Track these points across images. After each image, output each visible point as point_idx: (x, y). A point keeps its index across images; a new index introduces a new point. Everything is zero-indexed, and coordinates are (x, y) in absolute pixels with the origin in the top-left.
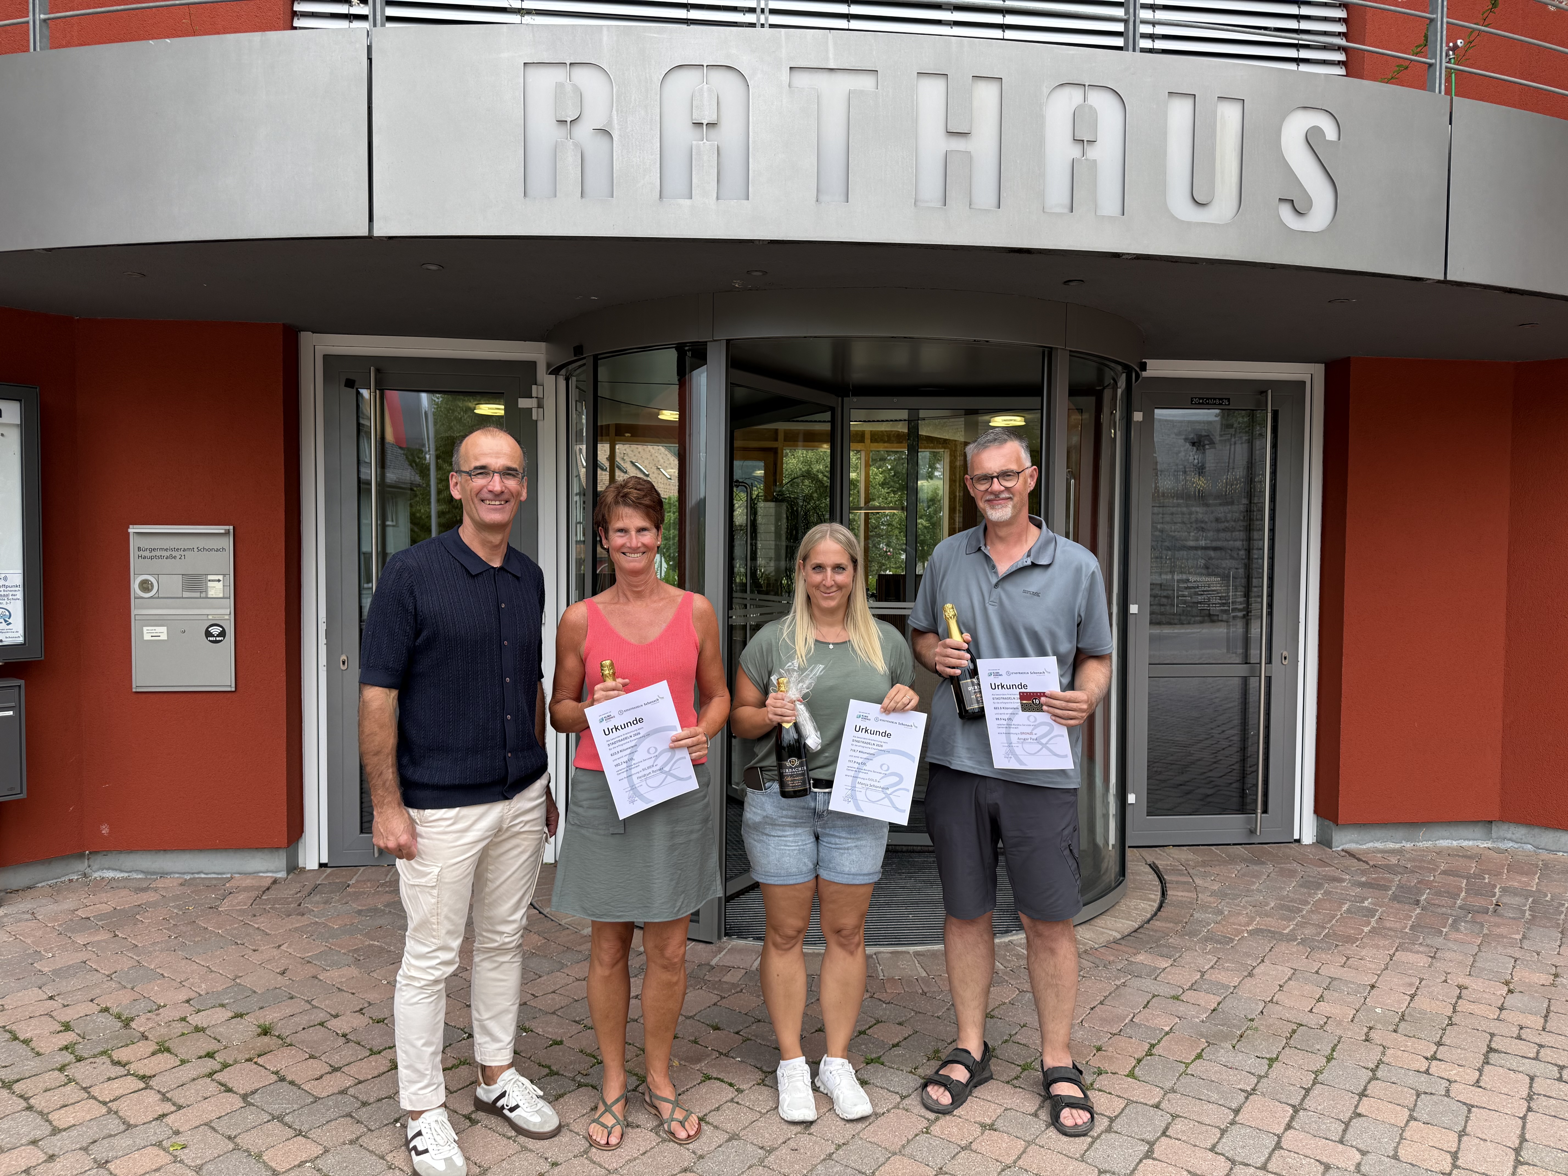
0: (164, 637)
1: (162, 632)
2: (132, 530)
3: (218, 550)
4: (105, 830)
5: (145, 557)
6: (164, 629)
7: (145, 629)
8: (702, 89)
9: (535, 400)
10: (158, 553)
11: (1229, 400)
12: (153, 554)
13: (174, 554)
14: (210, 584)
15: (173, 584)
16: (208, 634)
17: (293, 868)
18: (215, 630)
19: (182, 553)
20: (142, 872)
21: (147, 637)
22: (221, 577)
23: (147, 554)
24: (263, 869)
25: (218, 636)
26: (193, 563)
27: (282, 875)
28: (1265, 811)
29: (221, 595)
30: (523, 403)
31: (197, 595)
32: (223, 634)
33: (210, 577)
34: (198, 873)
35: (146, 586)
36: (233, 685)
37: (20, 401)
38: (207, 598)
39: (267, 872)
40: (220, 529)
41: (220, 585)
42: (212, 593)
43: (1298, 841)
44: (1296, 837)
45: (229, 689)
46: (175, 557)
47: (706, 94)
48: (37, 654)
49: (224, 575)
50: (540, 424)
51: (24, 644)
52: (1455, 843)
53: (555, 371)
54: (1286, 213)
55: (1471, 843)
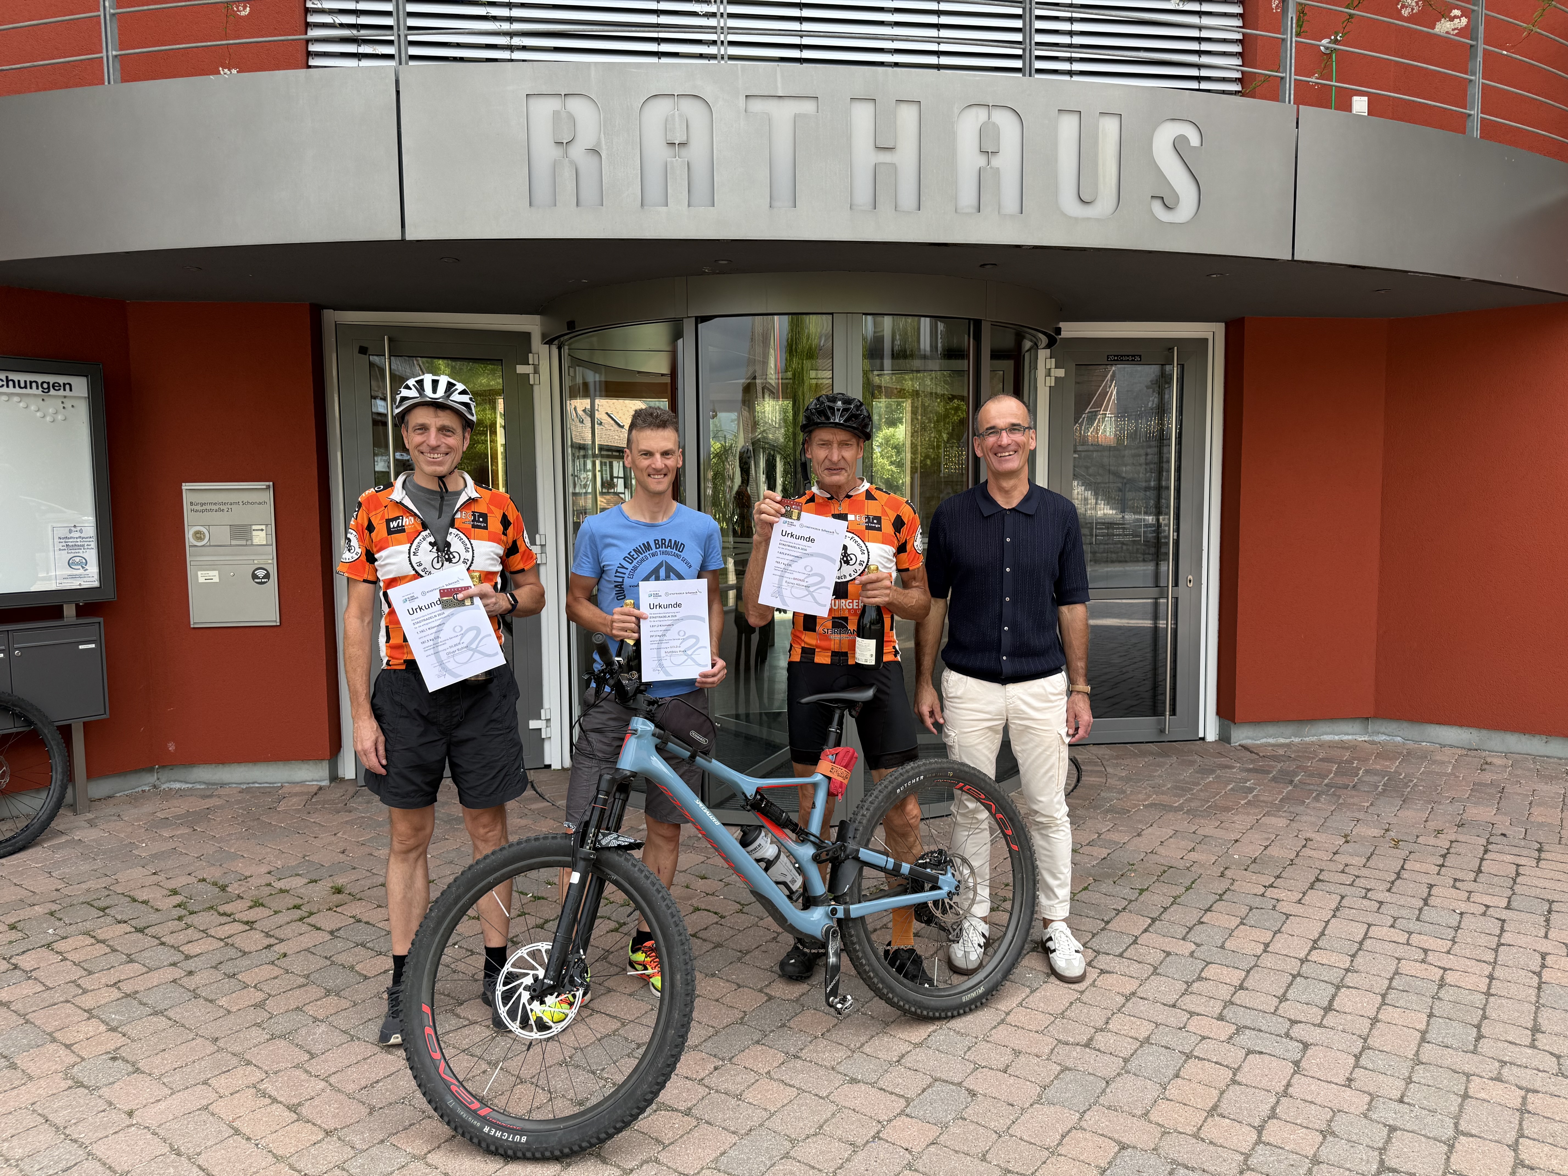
0: (216, 579)
1: (214, 576)
2: (185, 486)
3: (260, 503)
4: (172, 747)
5: (197, 511)
6: (216, 573)
7: (199, 573)
8: (673, 115)
9: (531, 367)
10: (208, 507)
11: (1140, 356)
12: (204, 507)
13: (222, 507)
14: (254, 533)
15: (223, 535)
16: (255, 576)
17: (334, 778)
18: (261, 573)
19: (230, 507)
20: (205, 783)
21: (201, 580)
22: (263, 527)
23: (199, 508)
24: (308, 779)
25: (263, 578)
26: (239, 516)
27: (326, 783)
28: (1173, 712)
29: (265, 543)
30: (521, 369)
31: (244, 542)
32: (267, 576)
33: (254, 527)
34: (253, 783)
35: (199, 536)
36: (278, 620)
37: (87, 376)
38: (252, 545)
39: (313, 781)
40: (262, 485)
41: (263, 534)
42: (256, 541)
43: (1203, 739)
44: (1201, 735)
45: (274, 624)
46: (223, 510)
47: (677, 119)
48: (110, 595)
49: (267, 525)
50: (536, 388)
51: (100, 587)
52: (1337, 738)
53: (548, 341)
54: (1157, 207)
55: (1350, 737)
